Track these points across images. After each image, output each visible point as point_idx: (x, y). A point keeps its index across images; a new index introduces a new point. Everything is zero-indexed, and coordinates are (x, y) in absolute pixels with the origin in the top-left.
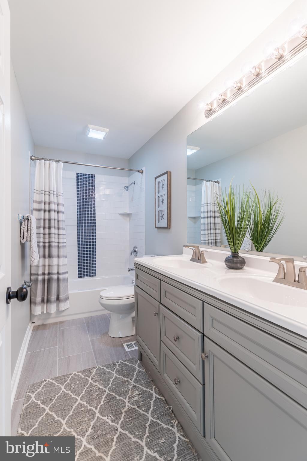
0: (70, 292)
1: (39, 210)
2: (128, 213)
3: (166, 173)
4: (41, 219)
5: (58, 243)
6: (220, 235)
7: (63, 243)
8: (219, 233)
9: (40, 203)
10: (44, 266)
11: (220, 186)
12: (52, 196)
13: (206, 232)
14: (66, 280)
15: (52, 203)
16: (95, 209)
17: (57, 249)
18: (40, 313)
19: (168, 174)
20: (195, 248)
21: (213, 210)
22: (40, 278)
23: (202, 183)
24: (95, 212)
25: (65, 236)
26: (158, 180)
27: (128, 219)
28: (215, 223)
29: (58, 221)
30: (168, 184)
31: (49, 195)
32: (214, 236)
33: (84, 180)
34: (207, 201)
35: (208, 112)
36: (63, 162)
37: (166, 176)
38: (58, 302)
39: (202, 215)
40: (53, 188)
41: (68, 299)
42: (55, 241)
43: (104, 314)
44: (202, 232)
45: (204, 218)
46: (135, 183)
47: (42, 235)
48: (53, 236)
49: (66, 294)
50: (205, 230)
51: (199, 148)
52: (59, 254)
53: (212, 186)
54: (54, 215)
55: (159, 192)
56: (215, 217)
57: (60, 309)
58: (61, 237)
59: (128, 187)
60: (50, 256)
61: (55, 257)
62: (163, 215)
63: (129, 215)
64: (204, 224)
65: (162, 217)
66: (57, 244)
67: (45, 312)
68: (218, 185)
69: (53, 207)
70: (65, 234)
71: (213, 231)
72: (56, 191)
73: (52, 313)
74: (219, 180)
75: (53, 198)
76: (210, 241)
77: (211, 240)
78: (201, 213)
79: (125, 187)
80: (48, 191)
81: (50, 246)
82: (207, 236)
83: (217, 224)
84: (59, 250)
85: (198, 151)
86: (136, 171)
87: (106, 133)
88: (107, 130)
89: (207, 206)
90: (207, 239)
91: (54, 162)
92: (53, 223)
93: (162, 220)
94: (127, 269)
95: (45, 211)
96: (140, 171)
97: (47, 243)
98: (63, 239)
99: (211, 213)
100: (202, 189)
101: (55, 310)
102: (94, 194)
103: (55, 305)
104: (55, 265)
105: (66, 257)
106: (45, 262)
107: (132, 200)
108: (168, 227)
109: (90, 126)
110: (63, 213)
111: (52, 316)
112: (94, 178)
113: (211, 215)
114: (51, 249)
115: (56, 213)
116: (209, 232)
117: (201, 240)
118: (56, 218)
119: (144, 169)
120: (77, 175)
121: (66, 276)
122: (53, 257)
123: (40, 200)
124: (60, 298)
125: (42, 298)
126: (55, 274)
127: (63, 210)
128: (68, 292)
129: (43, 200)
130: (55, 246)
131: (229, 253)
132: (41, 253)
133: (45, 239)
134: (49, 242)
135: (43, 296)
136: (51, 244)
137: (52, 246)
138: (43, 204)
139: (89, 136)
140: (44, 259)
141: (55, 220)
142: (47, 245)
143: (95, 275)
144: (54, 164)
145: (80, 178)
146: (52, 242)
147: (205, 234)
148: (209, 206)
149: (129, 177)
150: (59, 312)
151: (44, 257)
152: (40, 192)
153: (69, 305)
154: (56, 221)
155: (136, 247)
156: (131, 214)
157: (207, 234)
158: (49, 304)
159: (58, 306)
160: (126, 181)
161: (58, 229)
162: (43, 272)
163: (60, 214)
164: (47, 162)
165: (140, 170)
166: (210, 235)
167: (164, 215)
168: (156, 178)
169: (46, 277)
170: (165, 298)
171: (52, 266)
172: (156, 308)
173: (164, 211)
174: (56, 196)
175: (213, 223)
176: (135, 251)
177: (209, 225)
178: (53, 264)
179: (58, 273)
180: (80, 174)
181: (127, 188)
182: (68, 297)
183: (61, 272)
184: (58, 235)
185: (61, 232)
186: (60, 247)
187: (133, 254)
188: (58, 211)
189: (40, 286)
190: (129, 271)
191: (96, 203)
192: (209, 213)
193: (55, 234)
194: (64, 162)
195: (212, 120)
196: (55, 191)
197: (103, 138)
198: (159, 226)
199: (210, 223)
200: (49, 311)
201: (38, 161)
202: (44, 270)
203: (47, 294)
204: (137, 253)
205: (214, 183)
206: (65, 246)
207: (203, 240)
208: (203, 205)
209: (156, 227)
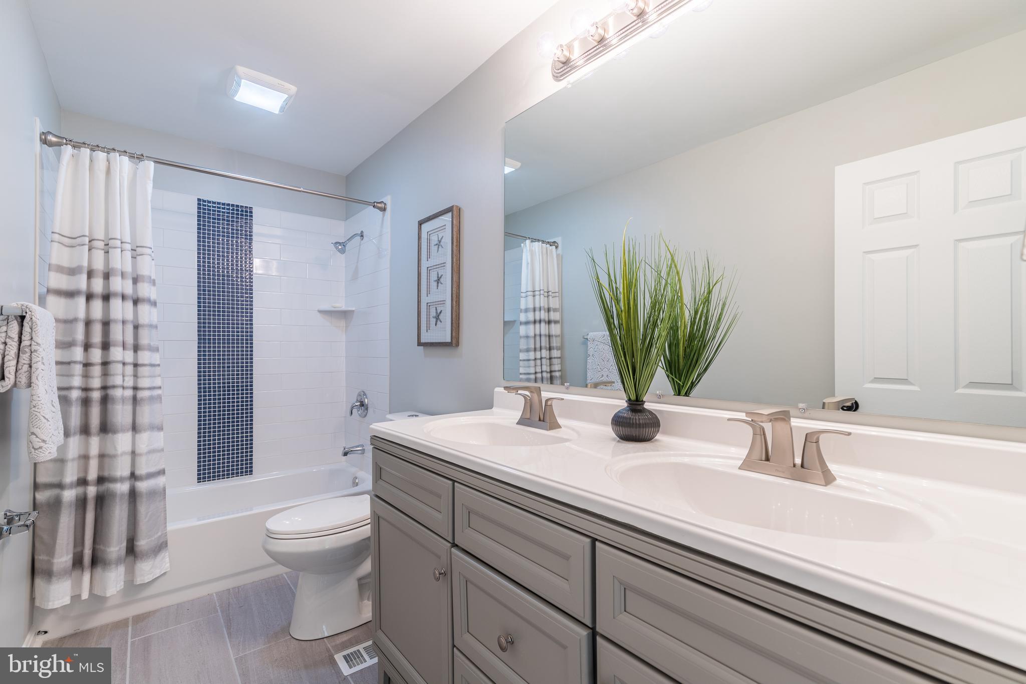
0: (171, 527)
1: (70, 294)
2: (344, 308)
3: (449, 210)
4: (75, 320)
5: (135, 388)
6: (559, 360)
7: (150, 389)
8: (557, 358)
9: (72, 272)
10: (85, 457)
11: (559, 254)
12: (116, 254)
13: (532, 355)
14: (159, 494)
15: (115, 275)
16: (252, 298)
17: (129, 408)
18: (68, 602)
19: (455, 213)
20: (531, 392)
21: (546, 307)
22: (69, 495)
23: (522, 245)
24: (251, 305)
25: (158, 368)
26: (426, 227)
27: (343, 323)
28: (549, 336)
29: (136, 327)
30: (455, 237)
31: (107, 252)
32: (548, 364)
33: (219, 219)
34: (534, 285)
35: (562, 65)
36: (155, 162)
37: (447, 218)
38: (131, 558)
39: (523, 317)
40: (122, 230)
41: (167, 546)
42: (126, 384)
43: (278, 576)
44: (522, 356)
45: (527, 323)
46: (362, 236)
47: (78, 369)
48: (117, 368)
49: (160, 534)
50: (528, 350)
51: (519, 164)
52: (137, 421)
53: (545, 251)
54: (120, 310)
55: (429, 257)
56: (549, 322)
57: (139, 581)
58: (142, 371)
59: (344, 244)
60: (105, 428)
61: (124, 431)
62: (441, 312)
63: (345, 315)
64: (527, 337)
65: (437, 318)
66: (129, 393)
67: (85, 595)
68: (556, 251)
69: (117, 284)
70: (158, 362)
71: (545, 353)
72: (130, 242)
73: (108, 595)
74: (558, 240)
75: (121, 261)
76: (539, 375)
77: (542, 372)
78: (521, 312)
79: (336, 243)
80: (102, 238)
81: (105, 400)
82: (532, 363)
83: (554, 338)
84: (138, 408)
85: (516, 170)
86: (368, 203)
87: (290, 97)
88: (293, 89)
89: (534, 296)
90: (532, 370)
91: (125, 159)
92: (117, 332)
93: (436, 325)
94: (341, 451)
95: (89, 297)
96: (379, 205)
97: (98, 389)
98: (150, 376)
99: (542, 312)
100: (522, 259)
101: (121, 585)
102: (250, 259)
103: (121, 569)
104: (124, 453)
105: (160, 428)
106: (87, 445)
107: (355, 276)
108: (454, 343)
109: (241, 69)
110: (154, 304)
111: (110, 603)
112: (251, 216)
113: (542, 317)
114: (110, 406)
115: (129, 305)
116: (538, 356)
117: (521, 374)
118: (130, 316)
119: (388, 200)
120: (199, 204)
121: (160, 481)
122: (115, 432)
123: (74, 265)
124: (137, 549)
125: (74, 554)
126: (122, 480)
127: (153, 297)
128: (166, 527)
129: (85, 264)
130: (123, 399)
131: (621, 403)
132: (75, 420)
133: (91, 380)
134: (104, 388)
135: (79, 549)
136: (111, 392)
137: (113, 400)
138: (85, 276)
139: (237, 98)
140: (83, 437)
141: (124, 322)
142: (96, 395)
143: (249, 471)
144: (124, 164)
145: (209, 214)
146: (114, 387)
147: (529, 360)
148: (537, 297)
149: (347, 219)
150: (132, 588)
151: (85, 430)
152: (73, 241)
153: (168, 565)
154: (130, 328)
155: (365, 394)
156: (353, 311)
157: (533, 360)
158: (99, 570)
159: (131, 572)
160: (340, 230)
161: (136, 348)
162: (82, 475)
163: (143, 308)
164: (101, 156)
165: (377, 203)
166: (538, 362)
167: (442, 314)
168: (420, 223)
169: (92, 491)
170: (469, 531)
171: (114, 456)
172: (439, 557)
173: (443, 302)
174: (128, 254)
175: (546, 335)
176: (362, 404)
177: (538, 338)
178: (116, 449)
179: (133, 476)
180: (209, 202)
181: (341, 246)
182: (167, 541)
183: (141, 471)
184: (136, 365)
185: (145, 357)
186: (142, 399)
187: (355, 411)
188: (135, 297)
189: (66, 522)
190: (345, 454)
191: (254, 280)
192: (537, 313)
193: (124, 364)
194: (158, 162)
195: (570, 86)
196: (127, 239)
197: (280, 111)
198: (429, 341)
199: (540, 335)
200: (97, 591)
201: (68, 150)
202: (86, 470)
203: (95, 541)
204: (367, 409)
205: (548, 245)
206: (159, 398)
207: (525, 374)
208: (523, 295)
209: (420, 344)
